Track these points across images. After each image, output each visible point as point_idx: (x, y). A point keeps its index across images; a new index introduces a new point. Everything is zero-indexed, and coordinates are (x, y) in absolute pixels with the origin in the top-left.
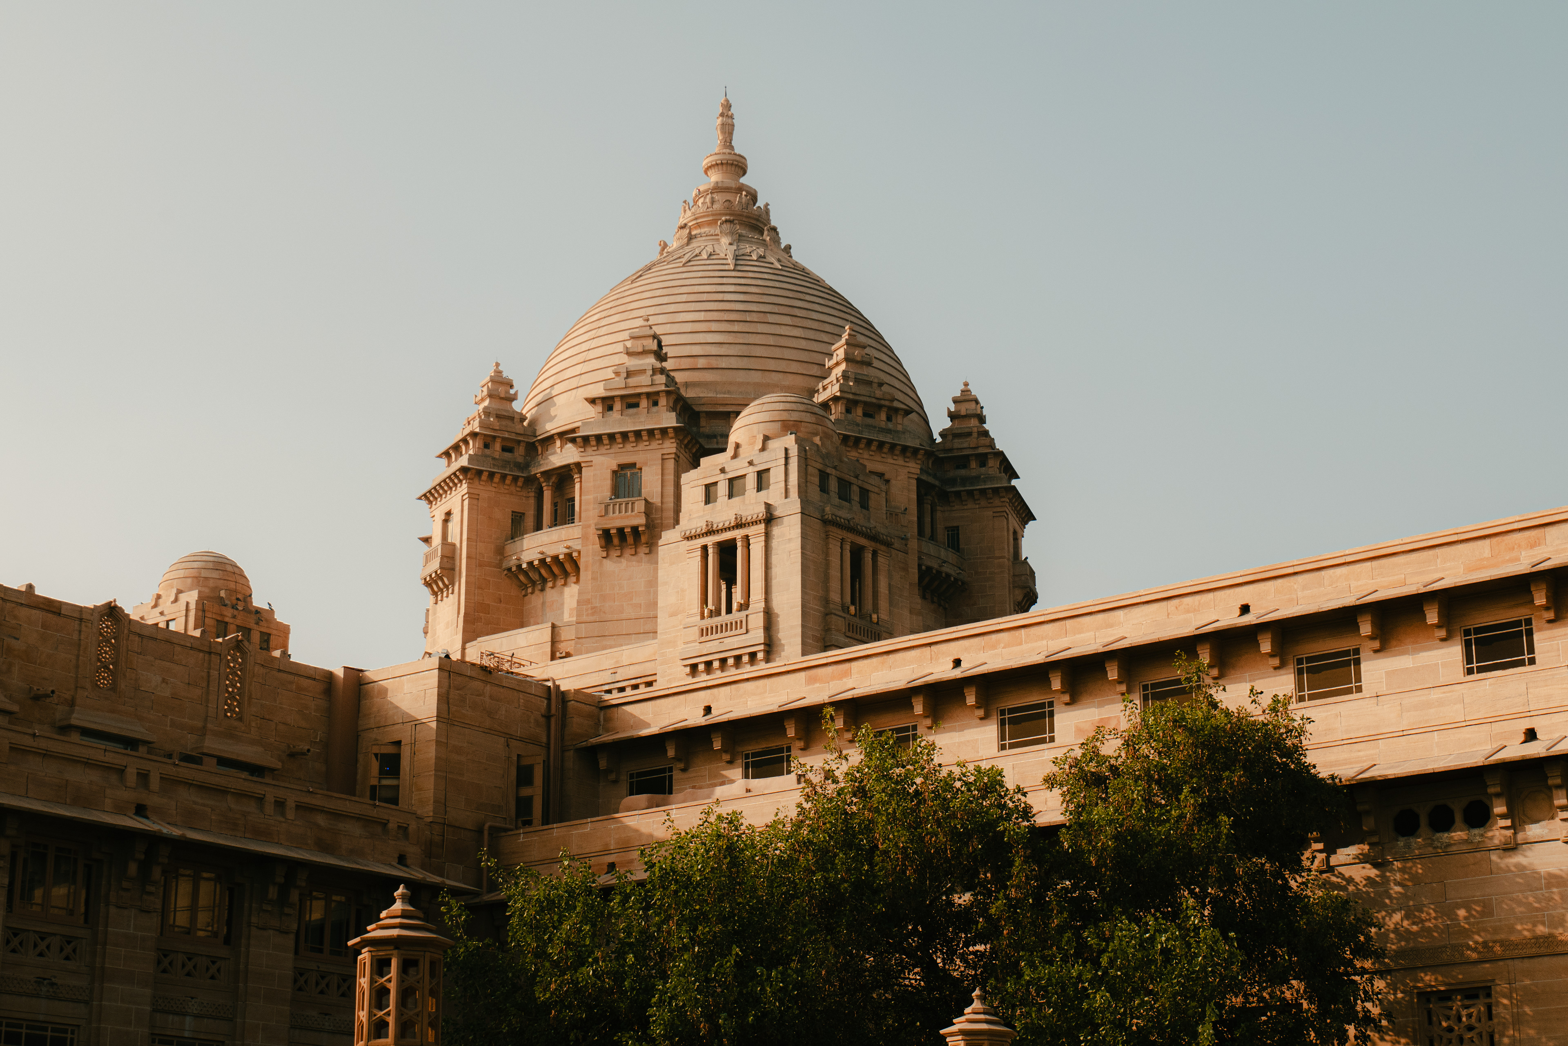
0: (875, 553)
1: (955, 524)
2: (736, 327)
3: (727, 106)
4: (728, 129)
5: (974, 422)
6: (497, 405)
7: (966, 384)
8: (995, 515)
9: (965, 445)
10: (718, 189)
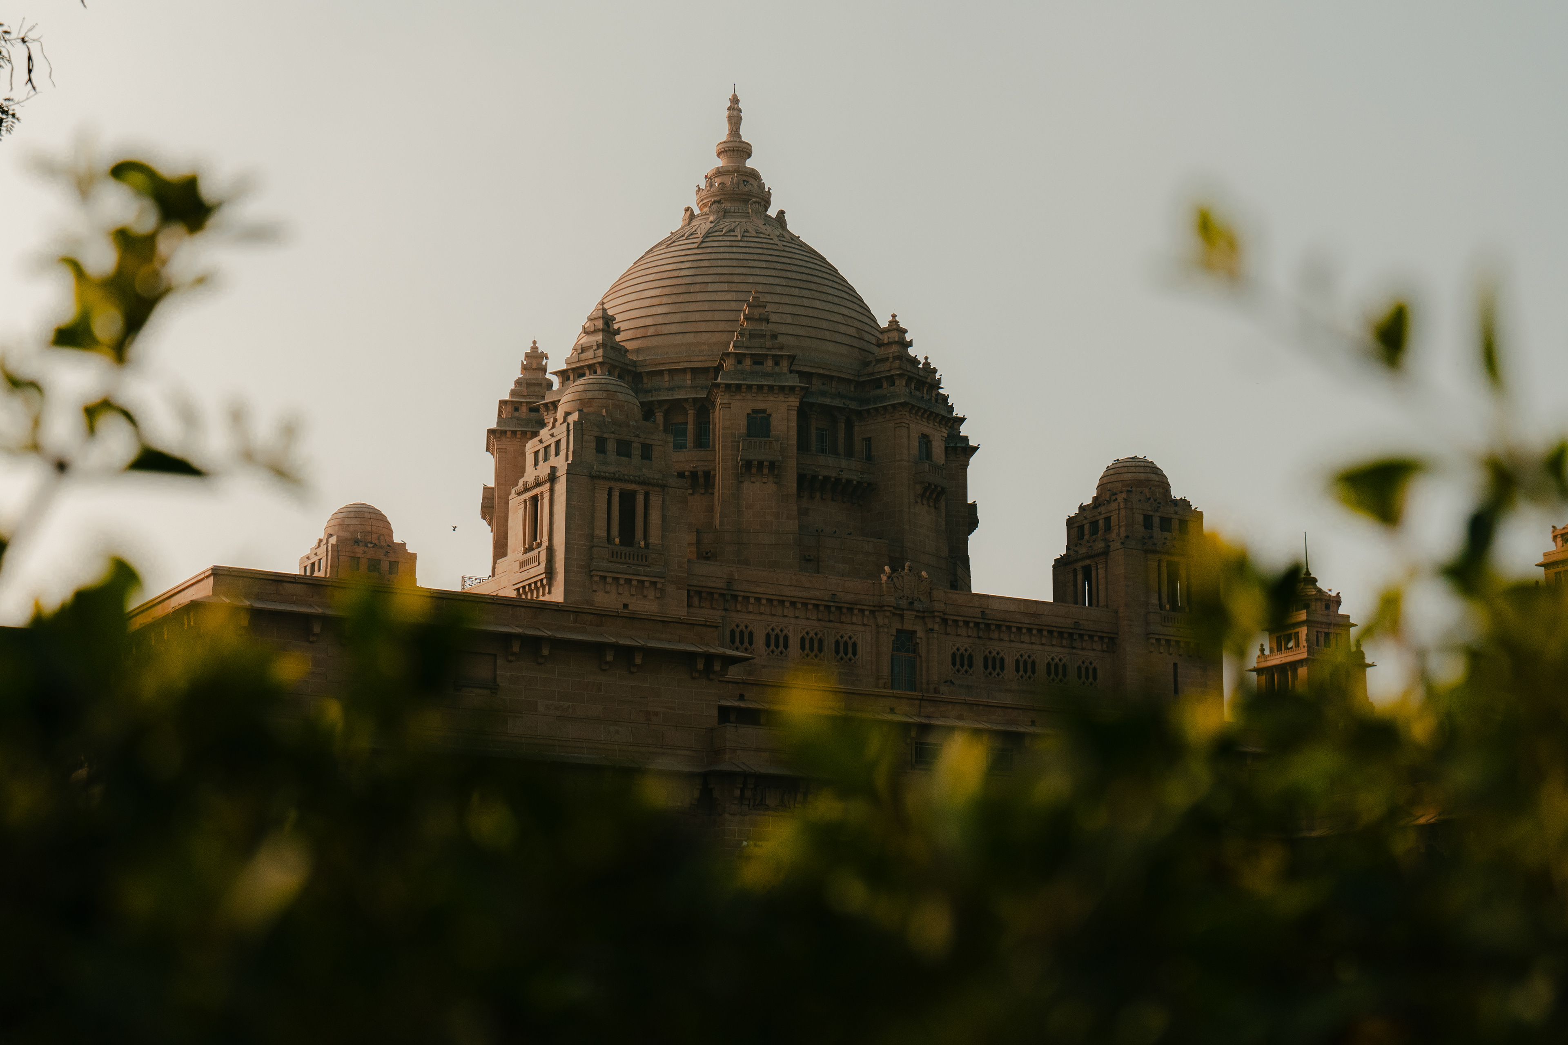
0: (647, 495)
1: (869, 436)
2: (681, 298)
3: (735, 100)
4: (735, 118)
5: (895, 348)
6: (530, 375)
7: (894, 316)
8: (897, 425)
9: (882, 369)
10: (719, 172)
